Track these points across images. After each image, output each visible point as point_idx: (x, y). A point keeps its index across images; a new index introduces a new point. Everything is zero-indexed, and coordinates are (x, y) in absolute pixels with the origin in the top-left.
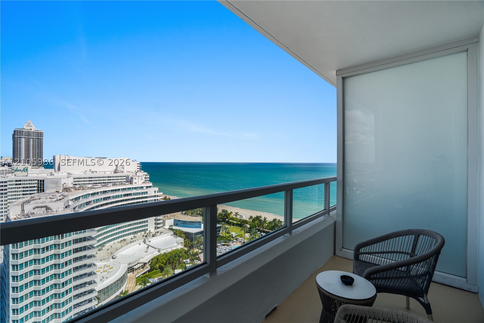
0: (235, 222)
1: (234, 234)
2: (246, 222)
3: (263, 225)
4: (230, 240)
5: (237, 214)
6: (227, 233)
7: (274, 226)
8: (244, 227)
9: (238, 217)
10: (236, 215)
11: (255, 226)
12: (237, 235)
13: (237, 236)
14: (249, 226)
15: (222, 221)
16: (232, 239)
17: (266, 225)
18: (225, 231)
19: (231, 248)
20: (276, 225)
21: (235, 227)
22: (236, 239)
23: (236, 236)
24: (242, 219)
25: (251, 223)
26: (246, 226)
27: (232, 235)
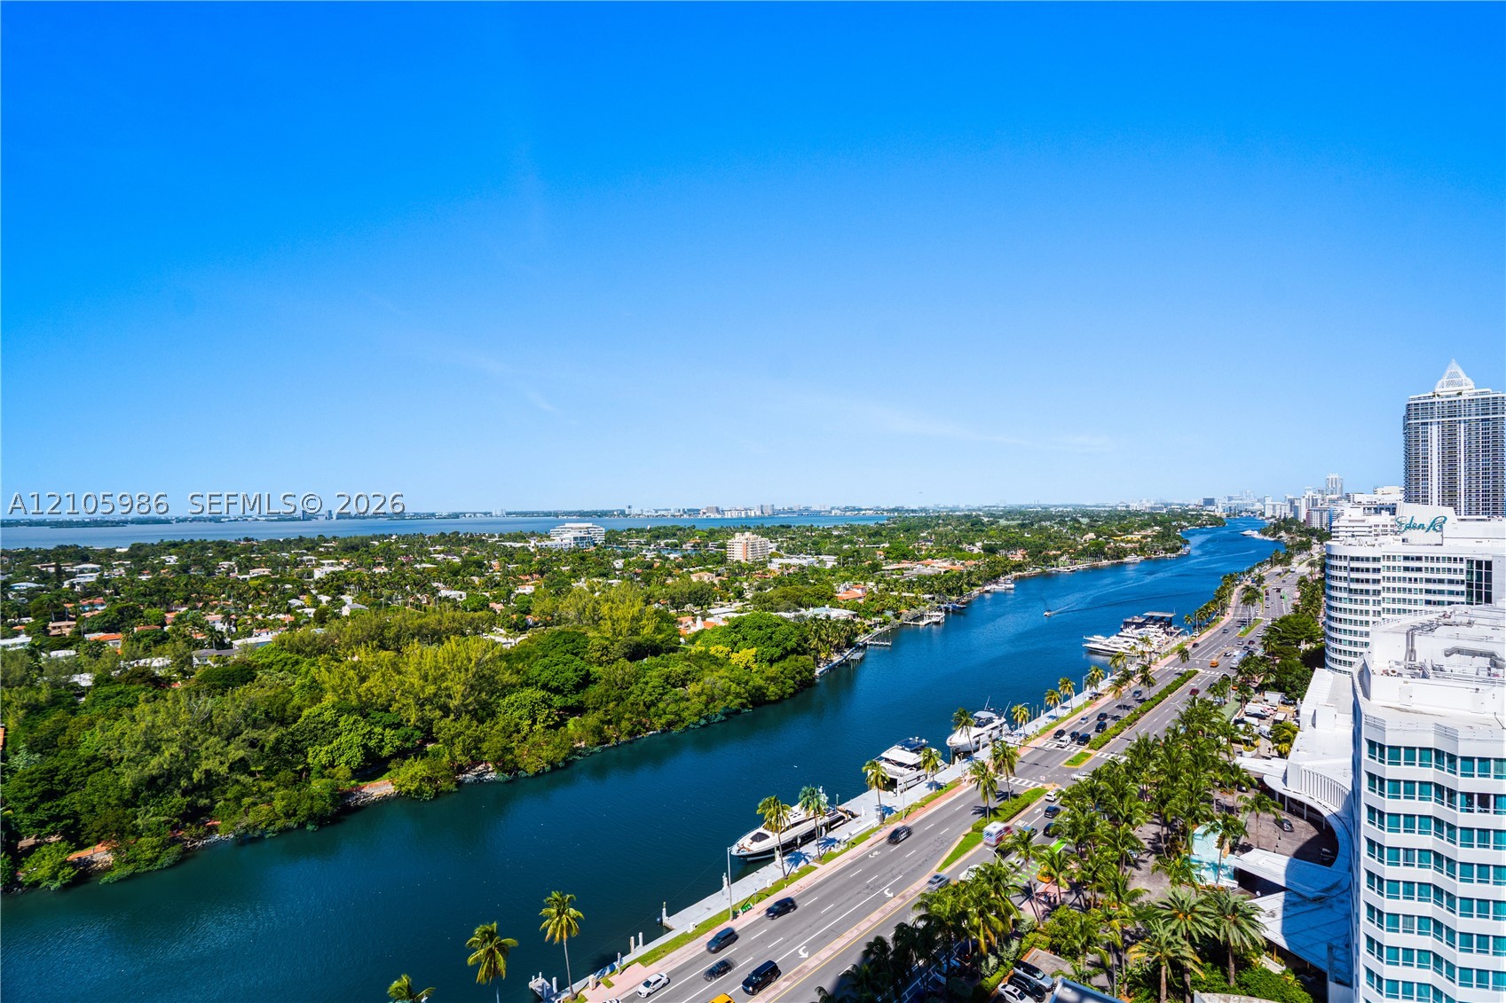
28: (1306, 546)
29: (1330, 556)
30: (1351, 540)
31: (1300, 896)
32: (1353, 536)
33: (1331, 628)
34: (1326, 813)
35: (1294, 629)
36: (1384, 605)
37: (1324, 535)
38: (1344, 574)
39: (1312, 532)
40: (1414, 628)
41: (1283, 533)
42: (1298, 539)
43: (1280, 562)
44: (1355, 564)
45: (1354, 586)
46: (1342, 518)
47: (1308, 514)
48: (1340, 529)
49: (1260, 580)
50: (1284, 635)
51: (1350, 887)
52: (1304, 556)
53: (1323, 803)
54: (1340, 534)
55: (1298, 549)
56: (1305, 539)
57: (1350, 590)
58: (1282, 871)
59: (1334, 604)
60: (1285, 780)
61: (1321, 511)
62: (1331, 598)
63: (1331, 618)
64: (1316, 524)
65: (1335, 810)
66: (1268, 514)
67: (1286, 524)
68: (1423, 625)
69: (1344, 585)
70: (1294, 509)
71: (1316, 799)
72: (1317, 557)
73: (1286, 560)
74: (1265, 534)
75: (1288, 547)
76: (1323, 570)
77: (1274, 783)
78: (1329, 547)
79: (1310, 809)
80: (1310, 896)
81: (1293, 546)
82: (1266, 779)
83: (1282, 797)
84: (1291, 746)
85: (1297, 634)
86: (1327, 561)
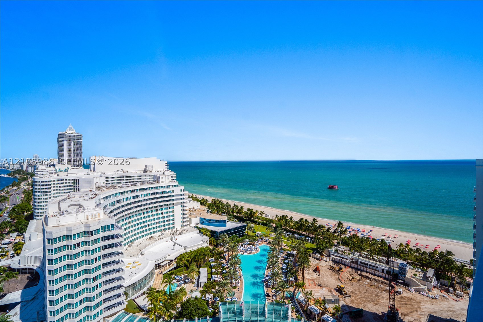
0: (261, 221)
3: (289, 225)
4: (255, 240)
5: (262, 212)
6: (253, 232)
7: (301, 225)
8: (270, 227)
9: (264, 215)
10: (262, 214)
11: (281, 225)
12: (262, 234)
14: (274, 225)
15: (247, 220)
16: (257, 238)
17: (293, 224)
19: (257, 247)
20: (303, 225)
21: (261, 226)
22: (261, 239)
23: (261, 236)
24: (267, 217)
25: (277, 223)
28: (26, 179)
29: (35, 182)
30: (41, 176)
31: (27, 301)
32: (42, 174)
33: (35, 206)
34: (35, 268)
35: (22, 208)
36: (52, 195)
37: (33, 175)
38: (39, 187)
39: (29, 174)
40: (60, 201)
41: (17, 175)
42: (23, 176)
43: (16, 185)
44: (43, 184)
45: (42, 191)
46: (39, 169)
47: (27, 168)
48: (38, 172)
49: (7, 192)
50: (18, 211)
51: (44, 288)
52: (26, 182)
53: (34, 265)
54: (38, 174)
55: (23, 180)
56: (26, 176)
57: (42, 192)
58: (19, 296)
59: (36, 197)
60: (19, 263)
61: (32, 167)
62: (35, 195)
63: (35, 202)
64: (30, 171)
65: (38, 265)
66: (11, 168)
67: (18, 171)
68: (63, 200)
69: (40, 190)
70: (22, 166)
71: (32, 265)
72: (30, 182)
73: (18, 185)
74: (9, 176)
75: (19, 179)
76: (32, 187)
77: (15, 266)
78: (34, 178)
79: (30, 269)
80: (30, 299)
81: (21, 179)
82: (12, 266)
83: (18, 270)
84: (21, 250)
85: (23, 210)
86: (33, 183)
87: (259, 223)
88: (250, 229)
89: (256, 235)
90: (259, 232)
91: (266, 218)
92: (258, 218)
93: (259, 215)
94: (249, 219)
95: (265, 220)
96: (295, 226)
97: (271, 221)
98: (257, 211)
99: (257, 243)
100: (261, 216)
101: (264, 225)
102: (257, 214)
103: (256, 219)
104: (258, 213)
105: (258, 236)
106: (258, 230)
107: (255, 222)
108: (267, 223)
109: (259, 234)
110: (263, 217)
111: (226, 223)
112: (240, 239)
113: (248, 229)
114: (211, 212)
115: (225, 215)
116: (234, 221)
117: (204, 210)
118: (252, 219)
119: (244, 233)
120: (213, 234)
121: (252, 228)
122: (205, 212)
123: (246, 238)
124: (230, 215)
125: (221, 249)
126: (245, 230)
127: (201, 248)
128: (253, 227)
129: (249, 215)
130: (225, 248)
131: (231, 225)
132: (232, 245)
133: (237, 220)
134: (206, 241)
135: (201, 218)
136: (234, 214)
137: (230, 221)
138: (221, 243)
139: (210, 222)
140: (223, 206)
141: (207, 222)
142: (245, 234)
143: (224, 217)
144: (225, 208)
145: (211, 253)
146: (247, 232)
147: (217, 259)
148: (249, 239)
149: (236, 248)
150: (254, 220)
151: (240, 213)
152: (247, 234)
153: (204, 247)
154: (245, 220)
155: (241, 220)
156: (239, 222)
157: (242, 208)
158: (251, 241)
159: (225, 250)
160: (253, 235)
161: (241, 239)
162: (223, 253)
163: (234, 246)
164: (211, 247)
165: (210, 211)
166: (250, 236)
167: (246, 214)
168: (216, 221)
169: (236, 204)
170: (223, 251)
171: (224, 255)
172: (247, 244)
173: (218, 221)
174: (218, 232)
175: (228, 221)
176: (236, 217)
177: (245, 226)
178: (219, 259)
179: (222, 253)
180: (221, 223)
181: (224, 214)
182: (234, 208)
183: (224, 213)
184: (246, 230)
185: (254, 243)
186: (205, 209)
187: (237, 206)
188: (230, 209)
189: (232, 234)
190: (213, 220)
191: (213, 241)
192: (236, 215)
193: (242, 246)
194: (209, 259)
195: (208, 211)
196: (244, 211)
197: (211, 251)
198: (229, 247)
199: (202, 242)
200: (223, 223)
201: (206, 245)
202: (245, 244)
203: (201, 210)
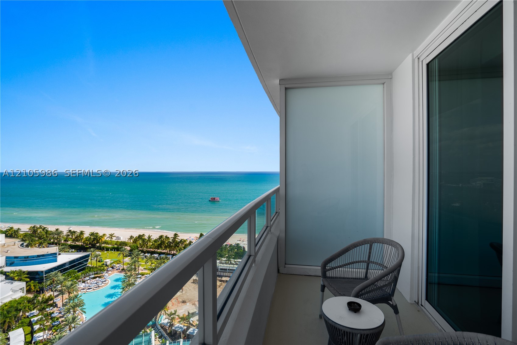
0: (110, 246)
1: (109, 261)
2: (125, 244)
3: (147, 245)
4: (104, 270)
5: (112, 235)
6: (99, 261)
7: (161, 243)
8: (123, 251)
9: (114, 239)
10: (111, 238)
11: (137, 247)
12: (112, 261)
13: (113, 263)
14: (129, 248)
15: (90, 248)
16: (106, 268)
17: (151, 244)
18: (95, 259)
19: (105, 279)
20: (163, 242)
21: (110, 252)
22: (111, 268)
23: (111, 264)
24: (119, 240)
25: (132, 245)
26: (125, 249)
27: (106, 262)
87: (107, 249)
88: (96, 258)
89: (104, 264)
90: (107, 260)
91: (117, 241)
92: (106, 242)
93: (108, 239)
94: (93, 246)
95: (116, 244)
96: (154, 245)
97: (124, 244)
98: (104, 235)
99: (106, 274)
100: (110, 240)
101: (115, 251)
102: (105, 239)
103: (103, 245)
104: (107, 237)
105: (106, 265)
106: (106, 258)
107: (101, 249)
108: (118, 247)
109: (108, 262)
110: (113, 241)
111: (56, 257)
112: (80, 274)
113: (91, 260)
114: (27, 246)
115: (54, 247)
116: (69, 252)
117: (14, 244)
118: (98, 245)
119: (86, 264)
120: (33, 276)
121: (98, 257)
122: (16, 246)
123: (90, 271)
124: (62, 246)
125: (48, 294)
126: (87, 260)
127: (11, 301)
128: (100, 255)
129: (93, 241)
130: (55, 291)
131: (65, 258)
132: (69, 283)
133: (75, 250)
134: (21, 289)
135: (7, 258)
136: (69, 243)
137: (63, 253)
138: (47, 286)
139: (27, 260)
140: (50, 235)
141: (21, 261)
142: (88, 266)
143: (54, 249)
144: (54, 237)
145: (29, 304)
146: (92, 263)
147: (42, 310)
148: (94, 272)
149: (75, 286)
150: (100, 246)
151: (79, 241)
152: (90, 265)
153: (15, 299)
154: (87, 248)
155: (79, 249)
156: (78, 252)
157: (82, 233)
158: (97, 274)
159: (56, 294)
160: (100, 265)
161: (82, 274)
162: (52, 299)
163: (72, 285)
164: (31, 296)
165: (25, 244)
166: (96, 267)
167: (89, 240)
168: (38, 256)
169: (70, 229)
170: (52, 295)
171: (55, 300)
172: (91, 278)
173: (43, 255)
174: (42, 272)
175: (59, 254)
176: (72, 247)
177: (88, 256)
178: (46, 308)
179: (50, 298)
180: (49, 258)
181: (51, 246)
182: (68, 235)
183: (53, 243)
184: (89, 260)
185: (101, 275)
186: (17, 242)
187: (74, 232)
188: (63, 237)
189: (67, 269)
190: (33, 257)
191: (34, 286)
192: (71, 244)
193: (84, 282)
194: (27, 314)
195: (22, 245)
196: (84, 237)
197: (29, 302)
198: (64, 288)
199: (11, 293)
200: (51, 258)
201: (19, 295)
202: (88, 278)
203: (8, 246)
